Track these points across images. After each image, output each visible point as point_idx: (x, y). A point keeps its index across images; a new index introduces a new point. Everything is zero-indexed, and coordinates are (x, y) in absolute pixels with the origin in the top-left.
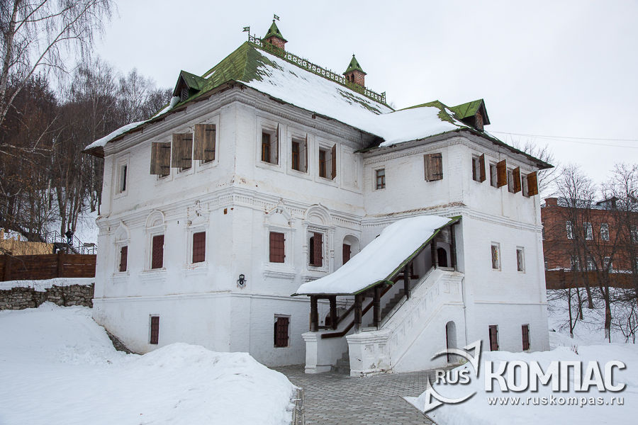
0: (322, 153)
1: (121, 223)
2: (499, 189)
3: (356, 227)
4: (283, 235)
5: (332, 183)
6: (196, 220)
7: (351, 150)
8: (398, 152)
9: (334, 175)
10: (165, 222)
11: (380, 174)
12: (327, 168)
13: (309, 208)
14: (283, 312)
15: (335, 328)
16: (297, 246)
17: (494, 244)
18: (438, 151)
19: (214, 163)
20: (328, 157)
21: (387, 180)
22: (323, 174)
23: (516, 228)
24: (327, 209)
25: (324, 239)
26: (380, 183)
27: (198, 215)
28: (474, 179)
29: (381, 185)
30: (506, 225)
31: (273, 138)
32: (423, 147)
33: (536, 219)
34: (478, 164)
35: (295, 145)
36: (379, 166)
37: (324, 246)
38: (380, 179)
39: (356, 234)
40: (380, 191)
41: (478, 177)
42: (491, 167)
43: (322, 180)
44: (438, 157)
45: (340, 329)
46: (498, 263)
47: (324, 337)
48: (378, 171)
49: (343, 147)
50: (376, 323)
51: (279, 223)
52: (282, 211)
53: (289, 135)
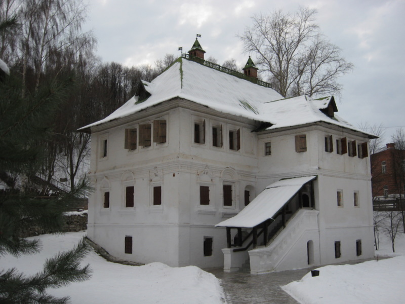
0: (231, 134)
1: (105, 178)
2: (343, 156)
3: (253, 180)
4: (208, 187)
5: (237, 153)
6: (155, 179)
7: (250, 130)
8: (278, 133)
9: (239, 148)
10: (135, 179)
11: (268, 145)
12: (234, 144)
13: (223, 170)
14: (209, 235)
15: (240, 245)
16: (216, 194)
17: (339, 191)
18: (304, 133)
19: (166, 145)
20: (235, 136)
21: (273, 150)
22: (231, 147)
23: (354, 179)
24: (234, 169)
25: (233, 188)
26: (268, 151)
27: (156, 176)
28: (326, 150)
29: (268, 153)
30: (347, 178)
31: (201, 128)
32: (294, 130)
33: (367, 172)
34: (329, 141)
35: (215, 130)
36: (267, 140)
37: (233, 193)
38: (268, 149)
39: (253, 184)
40: (268, 157)
41: (329, 149)
42: (337, 141)
43: (231, 151)
44: (304, 137)
45: (244, 246)
46: (341, 202)
47: (235, 251)
48: (266, 144)
49: (244, 129)
50: (265, 243)
51: (205, 181)
52: (207, 173)
53: (211, 125)
